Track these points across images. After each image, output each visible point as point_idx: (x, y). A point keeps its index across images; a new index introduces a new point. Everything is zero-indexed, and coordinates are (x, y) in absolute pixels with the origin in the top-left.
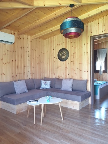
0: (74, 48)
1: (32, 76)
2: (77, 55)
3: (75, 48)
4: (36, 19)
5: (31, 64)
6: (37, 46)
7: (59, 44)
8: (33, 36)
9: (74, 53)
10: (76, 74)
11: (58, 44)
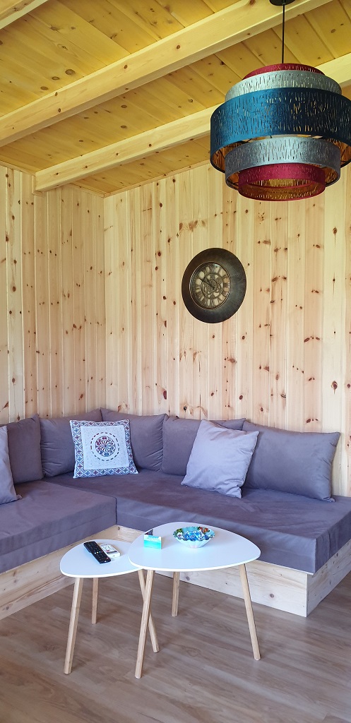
0: (276, 250)
1: (31, 404)
2: (292, 292)
3: (281, 252)
4: (60, 72)
5: (31, 332)
6: (66, 234)
7: (192, 226)
8: (40, 173)
9: (274, 280)
10: (284, 396)
11: (186, 223)
